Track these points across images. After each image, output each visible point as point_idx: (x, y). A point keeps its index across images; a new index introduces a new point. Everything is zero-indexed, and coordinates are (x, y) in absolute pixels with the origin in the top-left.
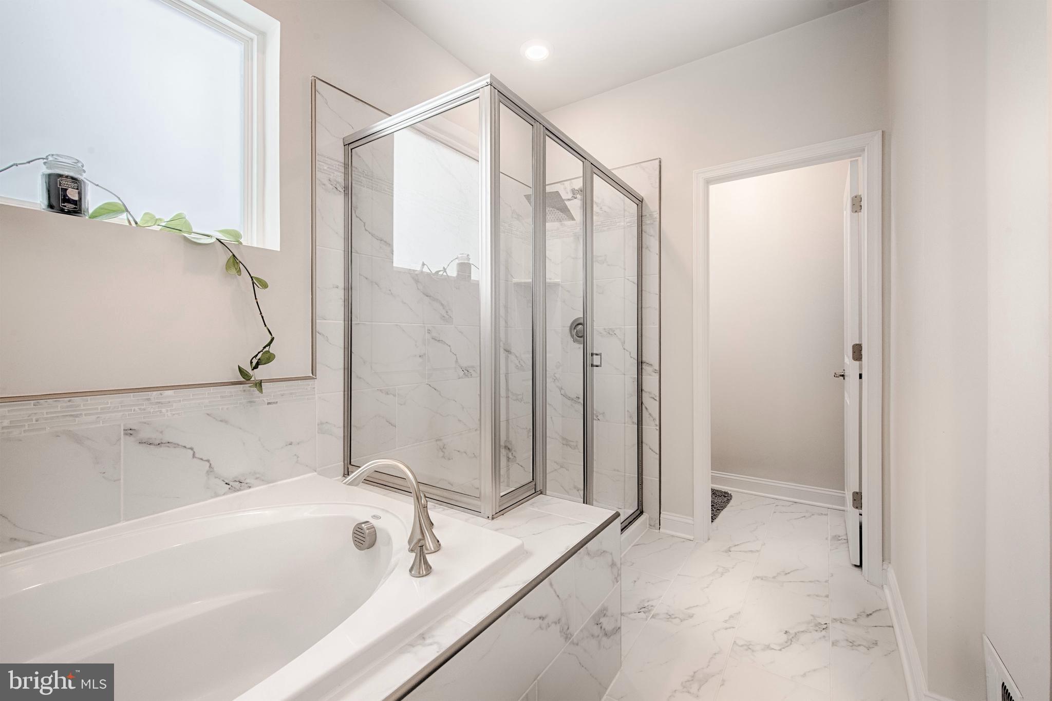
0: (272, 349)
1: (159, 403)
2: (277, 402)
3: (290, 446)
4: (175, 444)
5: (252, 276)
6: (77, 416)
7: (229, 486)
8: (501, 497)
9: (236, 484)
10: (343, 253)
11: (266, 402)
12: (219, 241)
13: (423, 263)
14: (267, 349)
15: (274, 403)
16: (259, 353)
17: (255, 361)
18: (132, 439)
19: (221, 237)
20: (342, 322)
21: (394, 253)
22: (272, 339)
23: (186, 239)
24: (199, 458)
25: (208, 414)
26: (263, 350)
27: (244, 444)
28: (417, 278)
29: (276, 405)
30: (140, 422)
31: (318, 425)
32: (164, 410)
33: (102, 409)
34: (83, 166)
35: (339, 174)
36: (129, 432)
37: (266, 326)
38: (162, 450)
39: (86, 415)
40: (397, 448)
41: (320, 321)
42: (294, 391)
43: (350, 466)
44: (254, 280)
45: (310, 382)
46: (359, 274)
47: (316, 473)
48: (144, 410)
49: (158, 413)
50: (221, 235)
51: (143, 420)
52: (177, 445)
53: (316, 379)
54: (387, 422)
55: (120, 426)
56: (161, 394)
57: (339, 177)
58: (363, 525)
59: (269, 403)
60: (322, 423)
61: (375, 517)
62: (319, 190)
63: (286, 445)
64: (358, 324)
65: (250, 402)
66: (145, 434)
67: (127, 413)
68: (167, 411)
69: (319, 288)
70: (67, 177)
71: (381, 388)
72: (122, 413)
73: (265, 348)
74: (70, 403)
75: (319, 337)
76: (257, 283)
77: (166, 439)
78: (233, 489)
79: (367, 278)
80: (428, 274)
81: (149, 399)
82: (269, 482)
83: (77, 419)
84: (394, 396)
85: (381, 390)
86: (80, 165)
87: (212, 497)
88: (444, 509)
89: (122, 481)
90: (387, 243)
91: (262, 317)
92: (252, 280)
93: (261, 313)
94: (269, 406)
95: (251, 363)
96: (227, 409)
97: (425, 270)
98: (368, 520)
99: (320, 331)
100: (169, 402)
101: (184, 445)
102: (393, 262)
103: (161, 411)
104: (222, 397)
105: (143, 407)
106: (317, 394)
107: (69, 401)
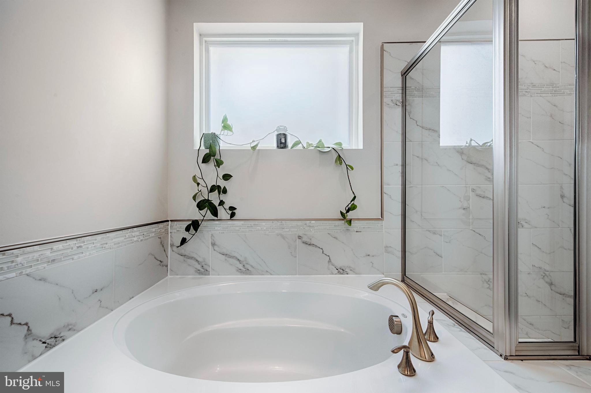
0: (356, 202)
1: (310, 226)
2: (361, 231)
3: (368, 256)
4: (316, 245)
5: (347, 164)
6: (283, 228)
7: (338, 271)
8: (519, 343)
9: (341, 271)
10: (401, 143)
11: (356, 230)
12: (334, 149)
13: (471, 139)
14: (353, 202)
15: (359, 232)
16: (349, 204)
17: (347, 208)
18: (300, 240)
19: (334, 146)
20: (401, 186)
21: (441, 136)
22: (355, 197)
23: (320, 151)
24: (324, 254)
25: (329, 234)
26: (351, 203)
27: (345, 251)
28: (460, 151)
29: (361, 233)
30: (303, 234)
31: (385, 247)
32: (311, 229)
33: (291, 226)
34: (287, 129)
35: (398, 95)
36: (300, 237)
37: (352, 190)
38: (311, 247)
39: (286, 228)
40: (443, 273)
41: (386, 186)
42: (370, 226)
43: (405, 277)
44: (348, 167)
45: (380, 222)
46: (413, 155)
47: (383, 275)
48: (304, 228)
49: (309, 231)
50: (335, 146)
51: (304, 233)
52: (316, 246)
53: (383, 220)
54: (435, 253)
55: (296, 234)
56: (310, 222)
57: (398, 97)
58: (394, 318)
59: (357, 232)
60: (387, 247)
61: (403, 315)
62: (385, 108)
63: (366, 256)
64: (412, 187)
65: (348, 230)
66: (305, 239)
67: (299, 229)
68: (313, 230)
69: (385, 166)
70: (282, 134)
71: (429, 229)
72: (297, 229)
73: (351, 201)
74: (281, 223)
75: (385, 196)
76: (349, 167)
77: (312, 243)
78: (339, 273)
79: (418, 157)
80: (474, 147)
81: (306, 224)
82: (357, 274)
83: (283, 230)
84: (441, 235)
85: (429, 231)
86: (286, 128)
87: (330, 274)
88: (461, 331)
89: (297, 257)
90: (435, 131)
91: (351, 185)
92: (347, 166)
93: (350, 184)
94: (357, 233)
95: (346, 209)
96: (337, 232)
97: (473, 144)
98: (398, 315)
99: (386, 192)
100: (313, 226)
101: (319, 247)
102: (439, 143)
103: (310, 230)
104: (334, 226)
105: (304, 227)
106: (385, 229)
107: (281, 222)
